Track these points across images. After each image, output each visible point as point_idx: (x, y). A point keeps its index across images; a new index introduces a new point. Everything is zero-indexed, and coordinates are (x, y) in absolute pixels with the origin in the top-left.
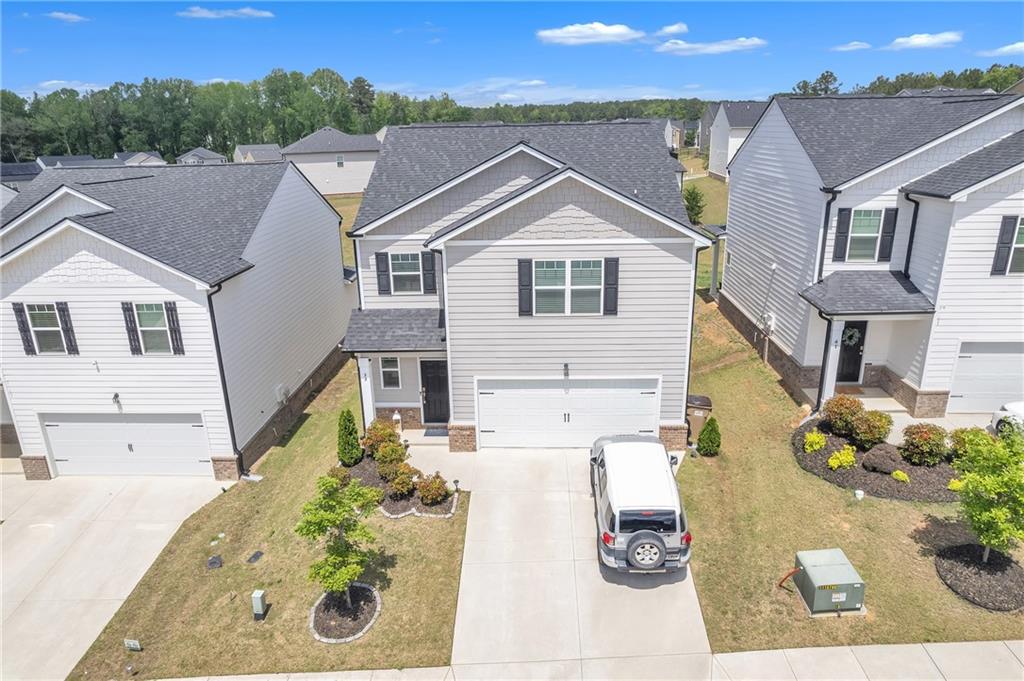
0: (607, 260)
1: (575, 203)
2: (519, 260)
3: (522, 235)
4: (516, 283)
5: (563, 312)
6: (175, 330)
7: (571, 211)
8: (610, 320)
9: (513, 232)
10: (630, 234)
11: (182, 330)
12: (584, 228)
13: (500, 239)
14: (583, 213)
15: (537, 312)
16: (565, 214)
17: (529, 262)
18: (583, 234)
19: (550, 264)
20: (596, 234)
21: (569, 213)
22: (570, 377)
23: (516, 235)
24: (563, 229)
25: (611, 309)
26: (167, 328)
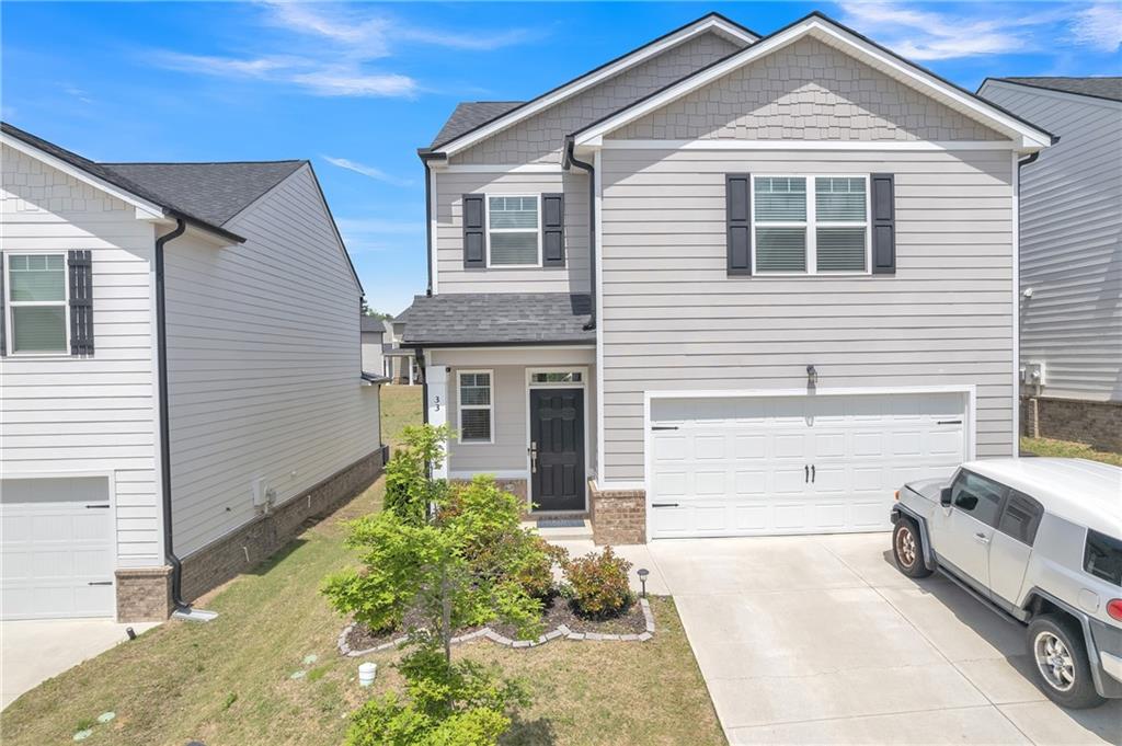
0: (876, 178)
1: (820, 81)
2: (727, 175)
3: (731, 133)
4: (723, 215)
5: (804, 269)
6: (83, 306)
7: (812, 93)
8: (883, 283)
9: (719, 126)
10: (909, 135)
11: (96, 305)
12: (835, 122)
13: (696, 138)
14: (832, 98)
15: (758, 270)
16: (802, 97)
17: (745, 178)
18: (834, 132)
19: (780, 183)
20: (854, 134)
21: (809, 97)
22: (819, 391)
23: (723, 131)
24: (800, 122)
25: (885, 265)
26: (66, 303)
